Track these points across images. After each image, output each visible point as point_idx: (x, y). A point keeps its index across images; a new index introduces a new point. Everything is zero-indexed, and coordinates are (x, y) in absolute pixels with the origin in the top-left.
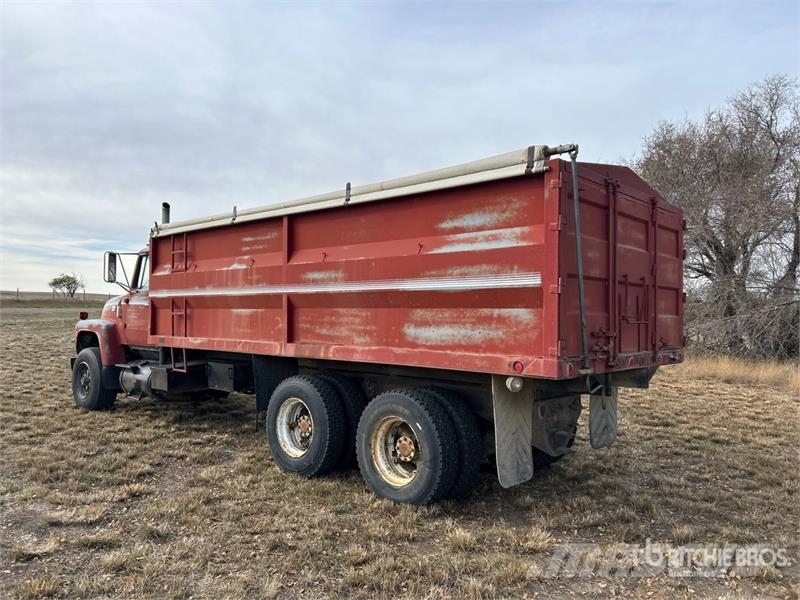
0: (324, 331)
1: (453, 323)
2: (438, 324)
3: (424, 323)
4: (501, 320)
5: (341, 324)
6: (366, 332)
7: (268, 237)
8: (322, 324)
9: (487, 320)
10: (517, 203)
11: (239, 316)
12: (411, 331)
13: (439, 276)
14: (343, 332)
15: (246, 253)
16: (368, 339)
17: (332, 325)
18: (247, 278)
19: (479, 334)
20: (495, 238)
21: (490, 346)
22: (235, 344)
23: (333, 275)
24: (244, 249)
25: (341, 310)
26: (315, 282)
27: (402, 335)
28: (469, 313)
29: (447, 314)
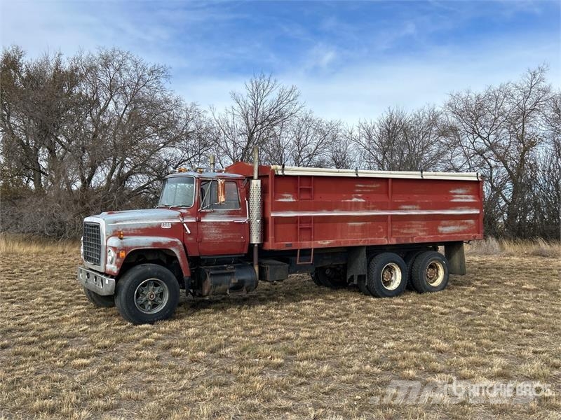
0: (405, 231)
1: (454, 225)
2: (449, 226)
3: (445, 226)
4: (467, 223)
5: (413, 228)
6: (424, 231)
7: (374, 186)
8: (404, 228)
9: (463, 224)
10: (471, 188)
11: (354, 227)
12: (441, 229)
13: (454, 209)
14: (414, 231)
15: (358, 193)
16: (425, 233)
17: (409, 228)
18: (366, 207)
19: (461, 228)
20: (467, 198)
21: (464, 232)
22: (358, 242)
23: (415, 207)
24: (357, 190)
25: (413, 222)
26: (406, 209)
27: (437, 231)
28: (458, 222)
29: (453, 222)
